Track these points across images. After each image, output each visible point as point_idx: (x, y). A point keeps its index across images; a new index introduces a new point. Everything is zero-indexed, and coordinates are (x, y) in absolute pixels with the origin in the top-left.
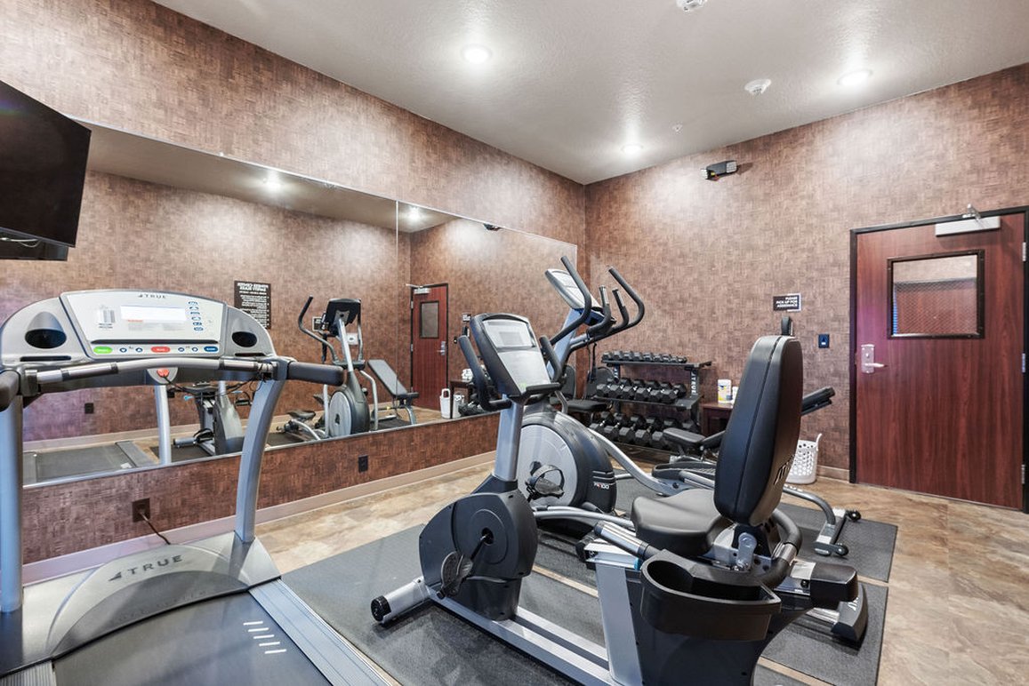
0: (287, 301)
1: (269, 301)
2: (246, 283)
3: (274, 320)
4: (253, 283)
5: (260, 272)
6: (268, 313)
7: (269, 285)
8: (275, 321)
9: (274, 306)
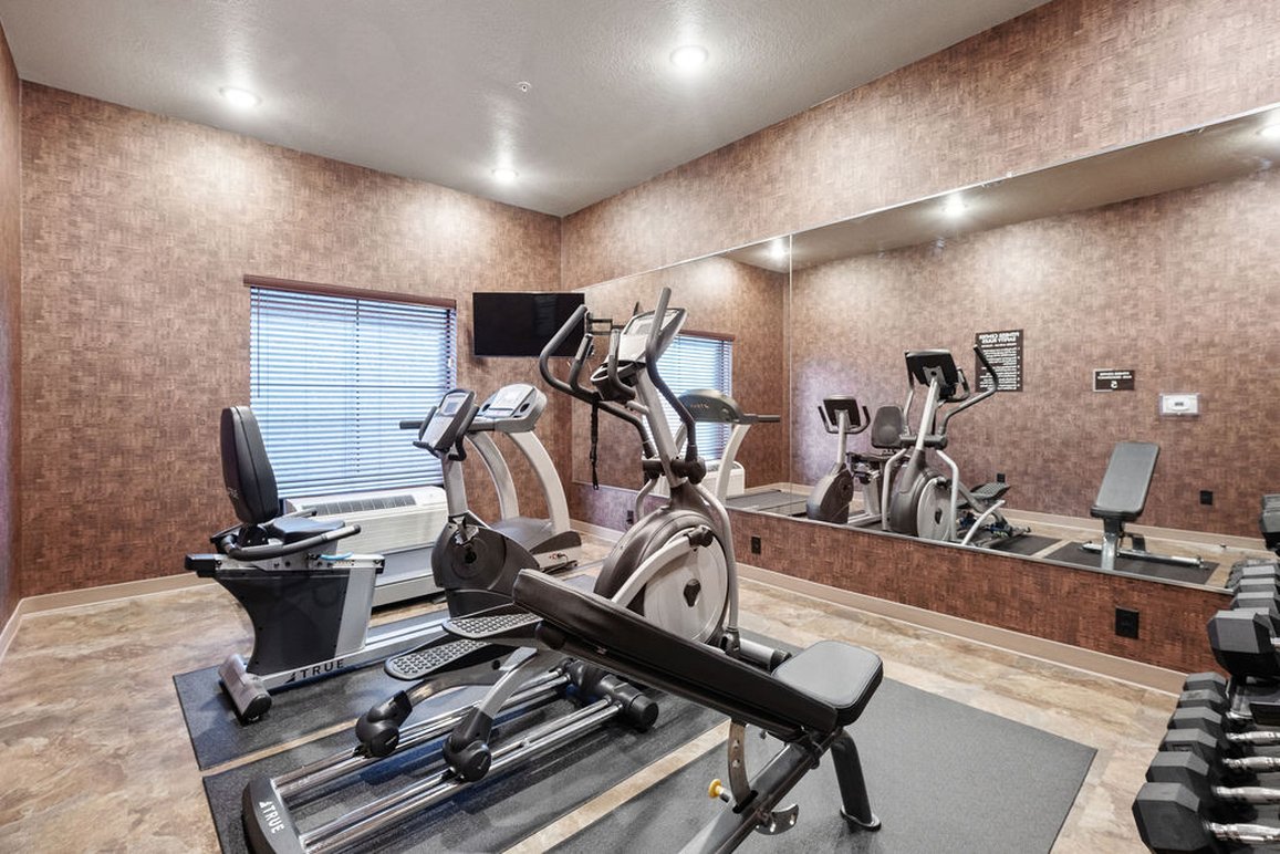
0: (1048, 351)
1: (1020, 353)
2: (989, 334)
3: (1027, 378)
4: (998, 333)
5: (1008, 316)
6: (1018, 370)
7: (1021, 332)
8: (1029, 379)
9: (1027, 357)
